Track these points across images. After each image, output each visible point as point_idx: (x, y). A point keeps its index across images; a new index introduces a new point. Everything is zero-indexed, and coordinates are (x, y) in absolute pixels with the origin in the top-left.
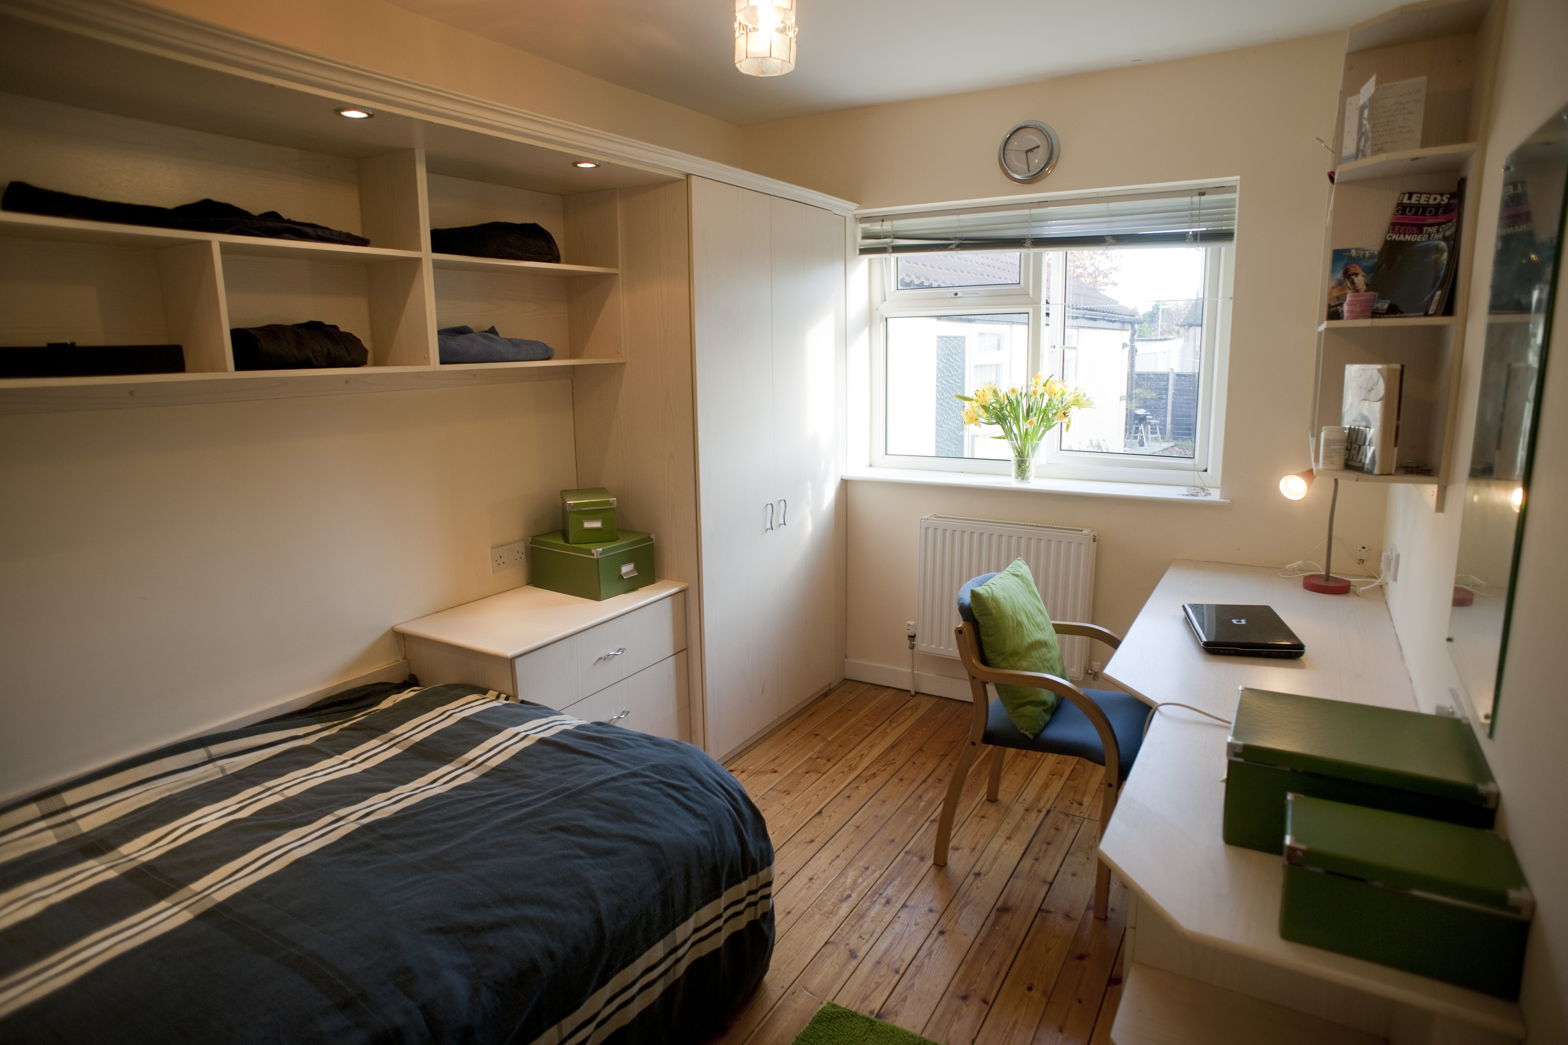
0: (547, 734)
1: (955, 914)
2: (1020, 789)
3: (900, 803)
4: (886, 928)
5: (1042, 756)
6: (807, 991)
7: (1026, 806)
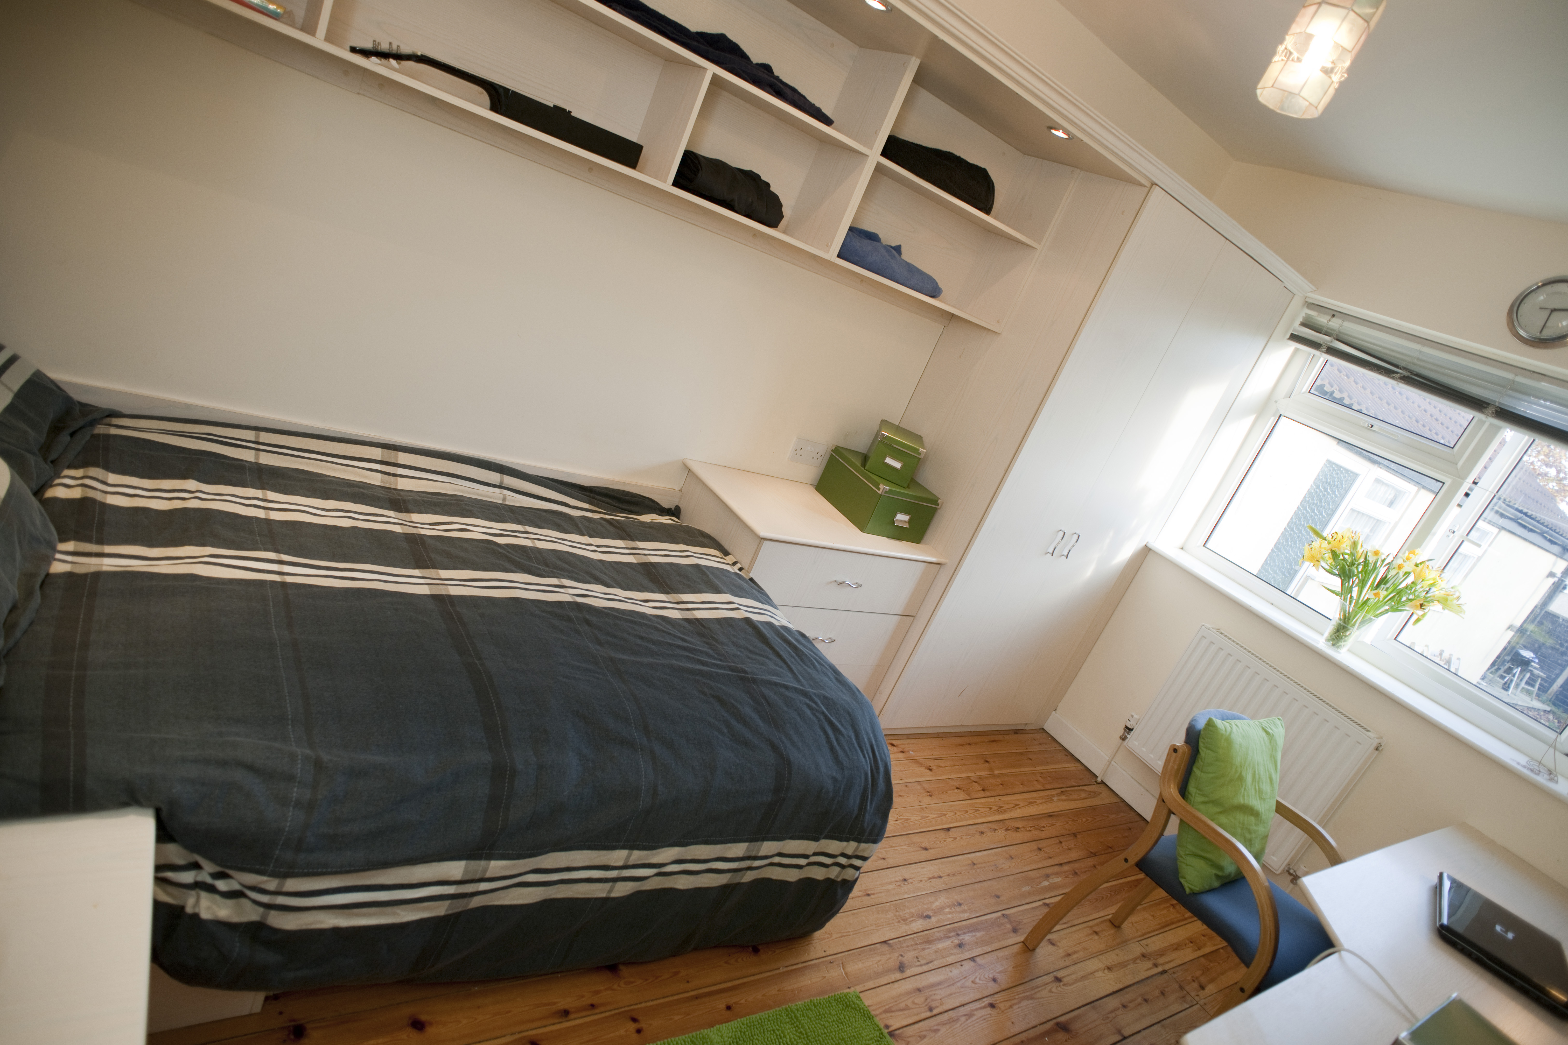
0: (755, 618)
1: (1015, 999)
2: (1149, 932)
3: (1026, 869)
4: (944, 966)
5: (1190, 918)
6: (843, 969)
7: (1144, 951)
